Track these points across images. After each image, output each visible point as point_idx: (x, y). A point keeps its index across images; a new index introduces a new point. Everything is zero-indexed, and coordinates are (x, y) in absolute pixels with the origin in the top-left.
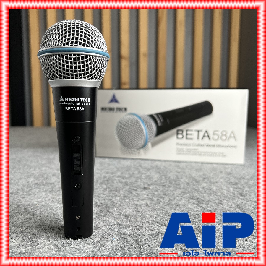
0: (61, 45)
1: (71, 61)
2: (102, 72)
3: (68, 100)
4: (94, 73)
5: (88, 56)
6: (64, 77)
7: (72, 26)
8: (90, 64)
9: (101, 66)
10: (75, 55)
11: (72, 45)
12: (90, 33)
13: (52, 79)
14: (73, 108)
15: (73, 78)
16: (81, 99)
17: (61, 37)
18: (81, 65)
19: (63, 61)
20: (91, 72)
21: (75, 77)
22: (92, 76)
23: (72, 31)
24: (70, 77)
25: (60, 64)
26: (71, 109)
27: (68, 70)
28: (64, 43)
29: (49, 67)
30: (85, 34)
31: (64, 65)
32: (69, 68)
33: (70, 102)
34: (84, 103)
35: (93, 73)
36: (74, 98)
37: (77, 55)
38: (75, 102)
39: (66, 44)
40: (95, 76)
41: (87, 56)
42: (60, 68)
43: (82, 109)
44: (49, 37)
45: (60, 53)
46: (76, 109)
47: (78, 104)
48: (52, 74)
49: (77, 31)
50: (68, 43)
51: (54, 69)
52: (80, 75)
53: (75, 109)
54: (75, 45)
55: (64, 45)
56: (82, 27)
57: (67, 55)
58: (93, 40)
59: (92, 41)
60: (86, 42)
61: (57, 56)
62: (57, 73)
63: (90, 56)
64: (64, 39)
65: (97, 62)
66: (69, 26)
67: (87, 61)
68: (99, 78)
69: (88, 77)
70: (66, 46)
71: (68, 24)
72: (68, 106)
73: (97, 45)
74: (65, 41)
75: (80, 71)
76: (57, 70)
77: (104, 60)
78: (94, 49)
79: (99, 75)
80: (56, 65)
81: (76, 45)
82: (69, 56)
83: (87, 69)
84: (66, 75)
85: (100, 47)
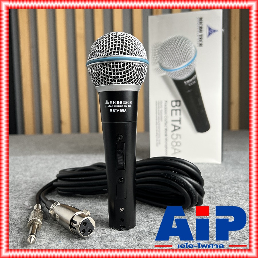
0: (105, 55)
1: (113, 68)
2: (141, 77)
3: (113, 103)
5: (129, 63)
6: (108, 83)
7: (115, 37)
8: (130, 70)
9: (140, 72)
10: (116, 63)
11: (114, 55)
12: (129, 43)
13: (98, 85)
14: (117, 110)
15: (116, 84)
16: (124, 102)
17: (105, 48)
18: (123, 71)
19: (107, 69)
20: (131, 77)
21: (117, 82)
22: (132, 81)
23: (114, 43)
24: (113, 82)
25: (104, 71)
26: (115, 110)
27: (111, 77)
28: (108, 53)
29: (96, 75)
30: (126, 44)
31: (107, 73)
32: (112, 75)
33: (114, 105)
34: (126, 105)
35: (133, 78)
36: (117, 101)
37: (118, 63)
38: (118, 105)
40: (135, 80)
41: (127, 64)
42: (104, 75)
43: (124, 110)
44: (95, 49)
45: (105, 62)
46: (120, 110)
47: (121, 106)
48: (98, 80)
49: (119, 42)
50: (111, 53)
51: (100, 76)
52: (122, 80)
53: (118, 110)
55: (107, 55)
56: (123, 38)
57: (110, 63)
58: (133, 49)
60: (127, 51)
61: (102, 65)
62: (102, 80)
63: (130, 63)
64: (107, 50)
65: (137, 68)
66: (112, 38)
67: (127, 68)
68: (139, 82)
69: (129, 82)
70: (109, 55)
72: (112, 108)
73: (137, 53)
75: (121, 77)
76: (102, 77)
77: (144, 66)
78: (133, 57)
79: (139, 80)
80: (101, 73)
81: (118, 54)
82: (111, 64)
83: (128, 75)
84: (110, 82)
85: (139, 55)
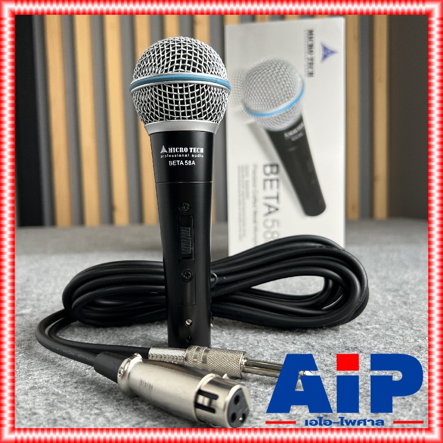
1: (176, 93)
2: (220, 109)
3: (173, 151)
4: (209, 111)
5: (200, 86)
6: (167, 117)
7: (177, 44)
8: (203, 97)
9: (218, 101)
10: (181, 85)
11: (178, 71)
12: (202, 53)
13: (150, 122)
14: (180, 162)
15: (179, 118)
16: (191, 149)
17: (161, 61)
18: (191, 98)
19: (165, 94)
20: (204, 109)
21: (181, 117)
22: (206, 115)
23: (176, 52)
24: (175, 117)
25: (160, 98)
26: (177, 163)
27: (172, 108)
28: (167, 68)
29: (146, 105)
30: (196, 55)
31: (166, 100)
32: (173, 104)
33: (176, 153)
34: (194, 154)
35: (207, 110)
36: (180, 148)
37: (184, 85)
38: (182, 153)
39: (169, 70)
40: (210, 115)
41: (198, 86)
42: (161, 104)
43: (192, 162)
44: (145, 63)
45: (161, 83)
46: (184, 162)
47: (186, 156)
48: (150, 114)
49: (184, 52)
50: (171, 69)
51: (153, 107)
52: (189, 113)
53: (182, 163)
54: (181, 71)
55: (166, 71)
56: (191, 45)
57: (171, 85)
58: (207, 63)
59: (205, 65)
60: (197, 66)
61: (157, 87)
62: (157, 113)
63: (202, 85)
64: (166, 63)
65: (213, 94)
66: (172, 45)
67: (198, 93)
68: (216, 118)
69: (200, 116)
70: (169, 72)
71: (171, 43)
72: (172, 159)
73: (213, 70)
74: (167, 66)
75: (189, 108)
76: (157, 108)
77: (224, 91)
79: (215, 114)
80: (156, 101)
81: (183, 70)
82: (173, 87)
83: (199, 105)
84: (169, 115)
85: (216, 73)
